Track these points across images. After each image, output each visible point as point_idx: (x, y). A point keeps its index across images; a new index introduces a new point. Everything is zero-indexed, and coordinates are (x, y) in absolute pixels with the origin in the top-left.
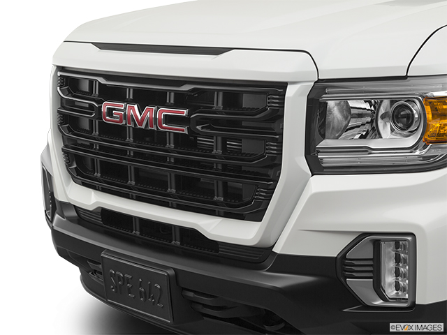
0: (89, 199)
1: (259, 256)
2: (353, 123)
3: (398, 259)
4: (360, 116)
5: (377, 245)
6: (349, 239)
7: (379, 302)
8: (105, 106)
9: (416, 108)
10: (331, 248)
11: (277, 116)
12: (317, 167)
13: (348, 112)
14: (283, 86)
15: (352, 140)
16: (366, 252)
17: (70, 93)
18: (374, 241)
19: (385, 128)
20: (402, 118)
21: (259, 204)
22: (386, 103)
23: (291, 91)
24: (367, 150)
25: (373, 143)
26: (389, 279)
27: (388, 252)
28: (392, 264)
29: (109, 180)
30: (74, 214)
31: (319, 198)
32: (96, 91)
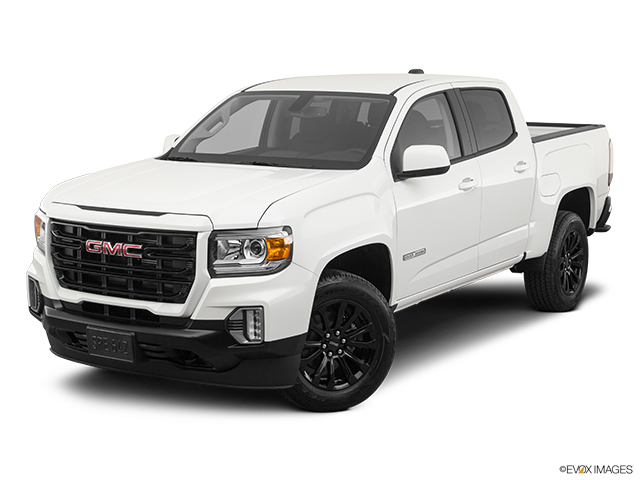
0: (75, 297)
1: (183, 322)
2: (230, 251)
3: (255, 320)
4: (234, 247)
5: (244, 312)
6: (231, 311)
7: (246, 342)
8: (89, 242)
9: (262, 244)
10: (222, 316)
11: (193, 248)
12: (213, 275)
13: (228, 246)
14: (196, 233)
15: (230, 260)
16: (239, 316)
17: (60, 234)
18: (244, 310)
19: (247, 253)
20: (256, 248)
22: (247, 241)
23: (199, 236)
24: (239, 265)
25: (241, 262)
26: (251, 330)
27: (250, 316)
28: (252, 323)
29: (90, 286)
30: (60, 306)
31: (214, 290)
32: (79, 233)
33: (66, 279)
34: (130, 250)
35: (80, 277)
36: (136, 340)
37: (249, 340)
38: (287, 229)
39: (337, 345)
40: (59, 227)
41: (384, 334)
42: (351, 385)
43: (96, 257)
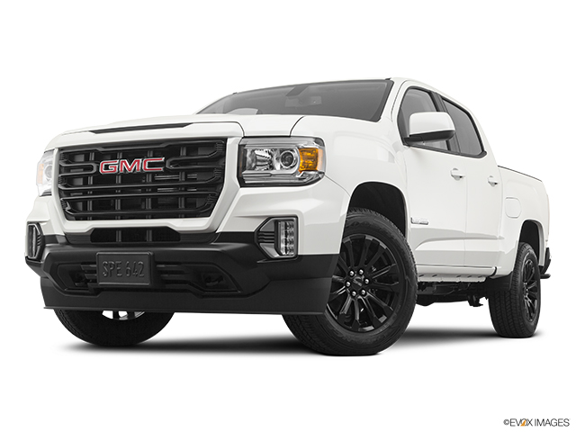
1: (208, 236)
2: (259, 163)
4: (264, 161)
5: (276, 223)
6: (262, 221)
7: (277, 256)
9: (295, 154)
10: (251, 227)
11: (222, 156)
12: (243, 184)
13: (255, 159)
14: (225, 139)
16: (270, 227)
18: (276, 221)
19: (278, 165)
20: (287, 159)
21: (209, 206)
23: (229, 142)
24: (271, 175)
25: (272, 172)
26: (283, 245)
28: (283, 237)
30: (65, 240)
32: (92, 157)
33: (73, 209)
34: (151, 165)
35: (90, 204)
36: (154, 261)
37: (281, 254)
38: (319, 141)
39: (360, 284)
40: (68, 155)
41: (407, 277)
42: (375, 329)
43: (110, 178)
